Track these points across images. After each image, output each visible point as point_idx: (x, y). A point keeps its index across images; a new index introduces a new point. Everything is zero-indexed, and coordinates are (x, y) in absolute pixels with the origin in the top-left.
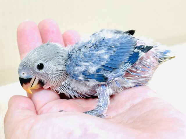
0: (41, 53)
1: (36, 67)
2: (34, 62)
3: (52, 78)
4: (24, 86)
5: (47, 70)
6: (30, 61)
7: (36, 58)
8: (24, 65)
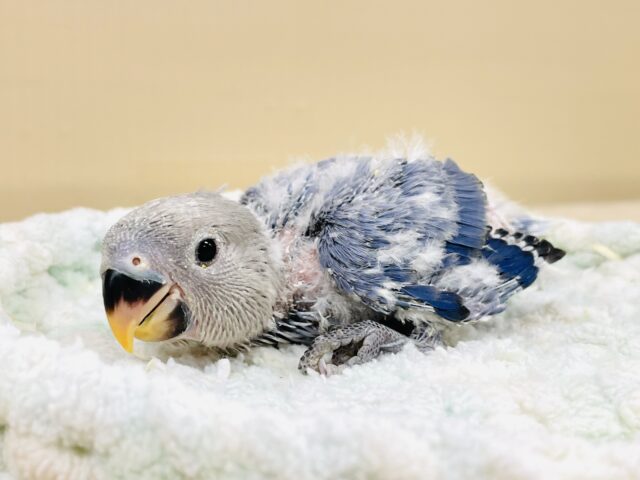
1: (193, 247)
2: (190, 225)
3: (226, 308)
4: (123, 307)
5: (224, 273)
6: (175, 219)
7: (199, 216)
8: (149, 228)
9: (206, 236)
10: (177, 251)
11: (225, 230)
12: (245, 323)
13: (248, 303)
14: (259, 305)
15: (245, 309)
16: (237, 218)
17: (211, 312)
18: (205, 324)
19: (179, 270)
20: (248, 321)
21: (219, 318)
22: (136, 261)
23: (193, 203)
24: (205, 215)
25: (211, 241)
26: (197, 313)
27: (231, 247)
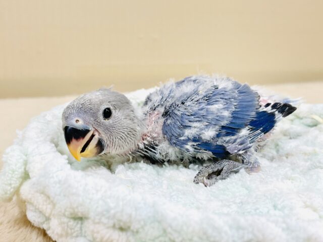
1: (101, 112)
2: (98, 103)
3: (119, 137)
4: (74, 142)
5: (116, 122)
6: (91, 101)
7: (101, 98)
8: (81, 106)
9: (106, 107)
10: (94, 115)
11: (114, 103)
12: (128, 143)
13: (128, 134)
14: (133, 135)
15: (128, 137)
16: (118, 98)
17: (113, 140)
18: (111, 146)
19: (96, 123)
20: (129, 142)
21: (117, 142)
22: (77, 121)
23: (98, 93)
24: (104, 98)
25: (109, 109)
26: (107, 141)
27: (117, 111)
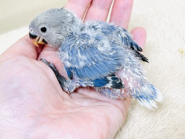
0: (47, 18)
